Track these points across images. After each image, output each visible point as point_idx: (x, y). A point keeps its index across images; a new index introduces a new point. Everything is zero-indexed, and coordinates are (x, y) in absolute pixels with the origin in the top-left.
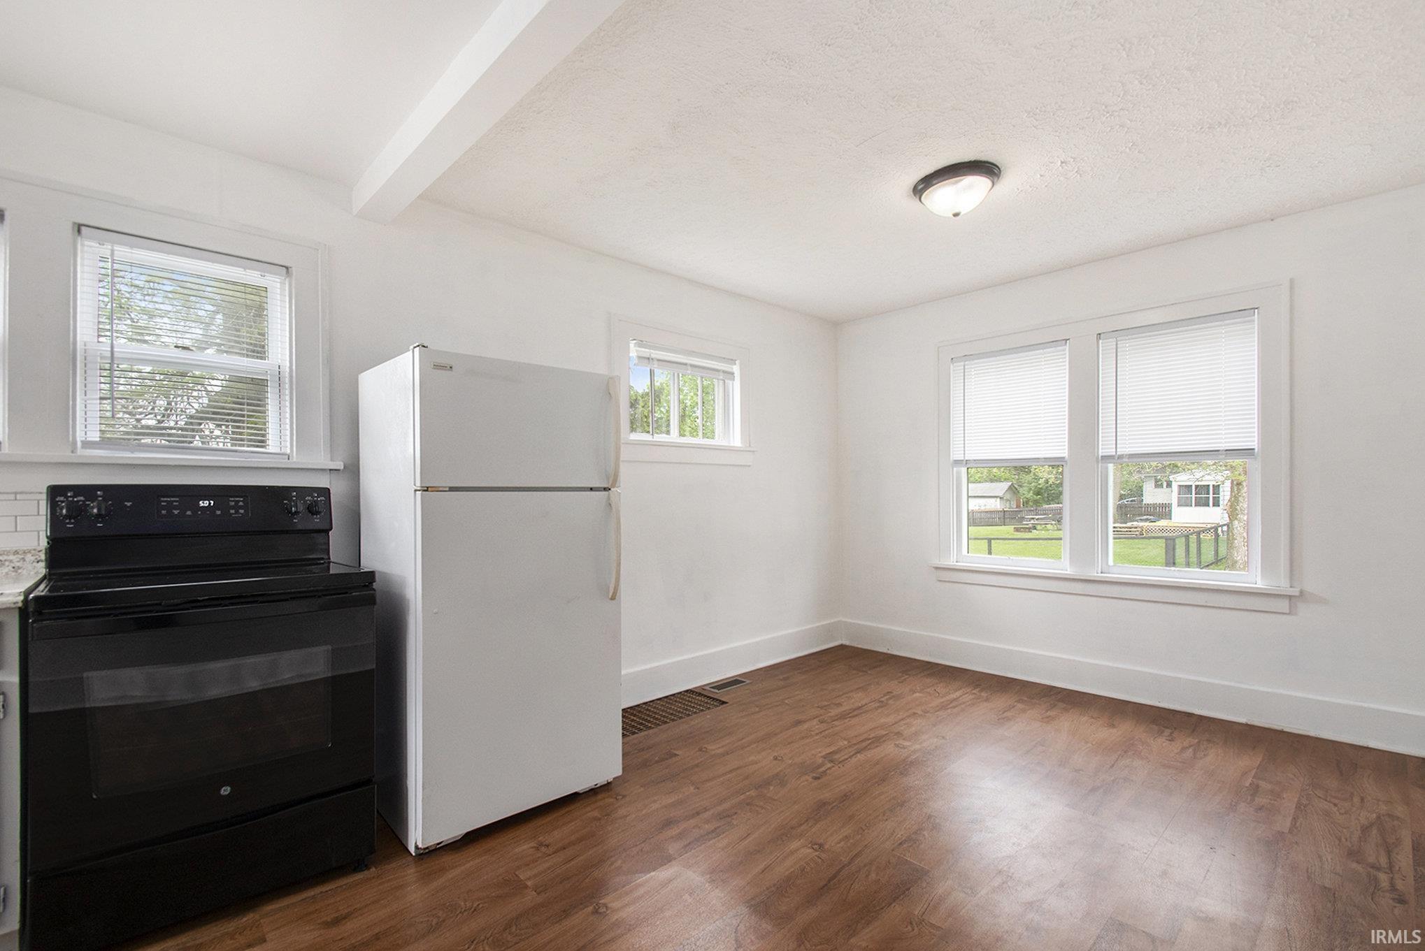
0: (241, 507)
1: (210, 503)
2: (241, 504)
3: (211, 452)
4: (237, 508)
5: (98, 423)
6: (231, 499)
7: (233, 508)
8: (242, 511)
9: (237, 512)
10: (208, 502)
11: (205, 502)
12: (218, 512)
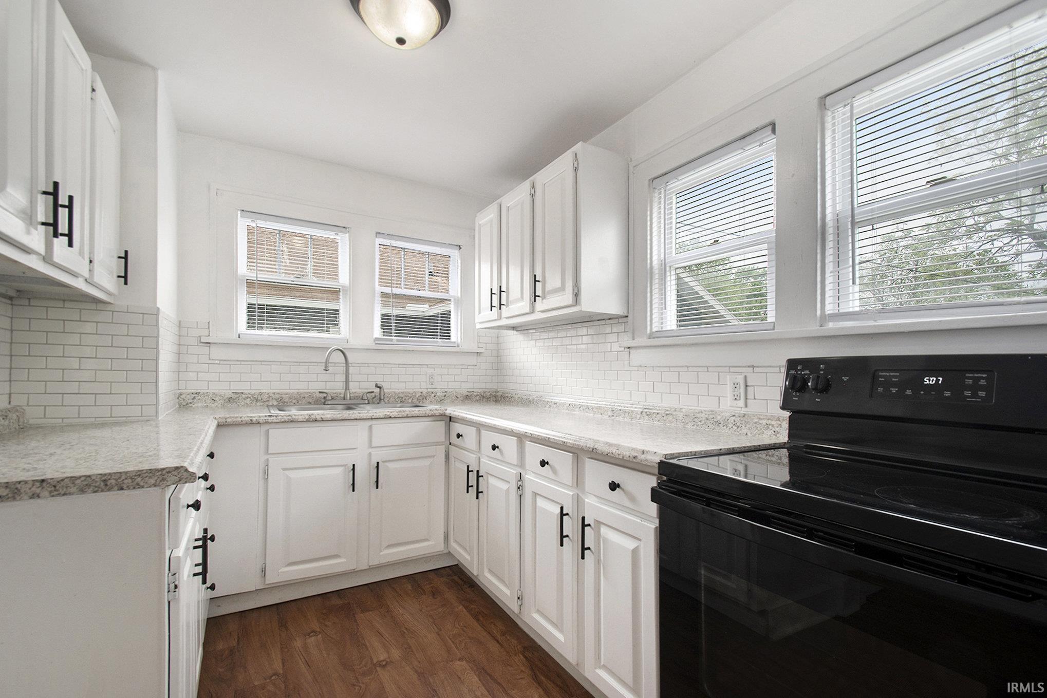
0: (982, 388)
1: (937, 381)
2: (983, 382)
3: (958, 310)
4: (975, 388)
5: (858, 291)
6: (967, 375)
7: (969, 388)
8: (982, 394)
9: (975, 395)
10: (935, 379)
11: (931, 379)
12: (947, 394)
